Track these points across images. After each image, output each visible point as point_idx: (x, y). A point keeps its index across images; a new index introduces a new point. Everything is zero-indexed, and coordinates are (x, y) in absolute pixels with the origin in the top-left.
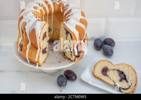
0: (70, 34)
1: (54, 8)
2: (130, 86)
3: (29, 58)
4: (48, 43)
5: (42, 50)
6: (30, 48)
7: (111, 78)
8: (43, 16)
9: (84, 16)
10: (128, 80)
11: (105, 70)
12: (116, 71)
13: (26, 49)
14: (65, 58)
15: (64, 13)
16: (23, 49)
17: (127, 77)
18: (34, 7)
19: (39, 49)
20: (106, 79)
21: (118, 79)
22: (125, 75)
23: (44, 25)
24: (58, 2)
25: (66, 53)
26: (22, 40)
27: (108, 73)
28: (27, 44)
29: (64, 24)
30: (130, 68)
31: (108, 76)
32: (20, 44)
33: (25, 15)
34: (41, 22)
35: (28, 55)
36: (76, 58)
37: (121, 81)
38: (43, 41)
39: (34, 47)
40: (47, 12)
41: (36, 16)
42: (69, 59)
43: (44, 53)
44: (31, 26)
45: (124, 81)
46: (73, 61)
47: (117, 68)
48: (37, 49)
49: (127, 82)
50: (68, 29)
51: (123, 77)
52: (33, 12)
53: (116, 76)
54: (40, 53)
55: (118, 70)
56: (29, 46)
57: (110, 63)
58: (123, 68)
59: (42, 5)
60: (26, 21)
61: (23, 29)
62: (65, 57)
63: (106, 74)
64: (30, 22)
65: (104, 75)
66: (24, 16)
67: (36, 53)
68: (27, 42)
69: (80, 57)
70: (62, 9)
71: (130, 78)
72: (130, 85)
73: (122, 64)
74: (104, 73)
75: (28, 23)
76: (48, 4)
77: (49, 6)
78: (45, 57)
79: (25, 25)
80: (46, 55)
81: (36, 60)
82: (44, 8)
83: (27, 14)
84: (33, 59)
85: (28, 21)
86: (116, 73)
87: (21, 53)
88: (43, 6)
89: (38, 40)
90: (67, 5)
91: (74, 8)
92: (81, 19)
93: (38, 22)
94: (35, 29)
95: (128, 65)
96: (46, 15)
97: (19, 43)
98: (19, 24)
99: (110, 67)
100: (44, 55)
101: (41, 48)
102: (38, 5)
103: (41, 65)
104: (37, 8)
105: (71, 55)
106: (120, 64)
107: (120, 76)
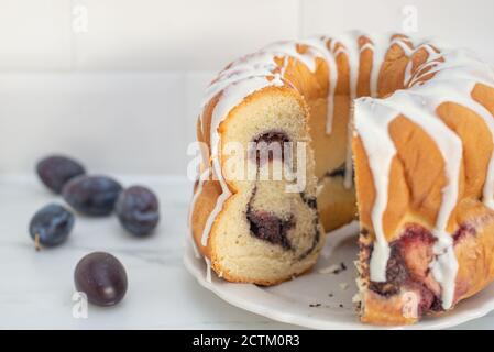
18: (297, 46)
59: (338, 46)
76: (368, 45)
77: (365, 57)
82: (341, 59)
88: (341, 49)
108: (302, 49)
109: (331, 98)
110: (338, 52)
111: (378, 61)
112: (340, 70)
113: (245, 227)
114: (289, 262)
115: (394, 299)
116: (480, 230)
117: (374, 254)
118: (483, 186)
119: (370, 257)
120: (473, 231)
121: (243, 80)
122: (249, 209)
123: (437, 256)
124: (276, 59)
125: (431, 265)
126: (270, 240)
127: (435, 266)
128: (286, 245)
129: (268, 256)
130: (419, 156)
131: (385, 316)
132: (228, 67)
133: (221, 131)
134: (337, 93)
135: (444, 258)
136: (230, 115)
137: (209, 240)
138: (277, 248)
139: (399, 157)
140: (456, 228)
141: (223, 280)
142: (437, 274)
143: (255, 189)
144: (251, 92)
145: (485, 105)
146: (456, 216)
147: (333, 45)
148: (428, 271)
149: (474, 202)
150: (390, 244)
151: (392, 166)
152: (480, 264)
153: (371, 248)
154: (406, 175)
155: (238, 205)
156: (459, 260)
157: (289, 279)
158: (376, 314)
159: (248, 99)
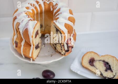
0: (60, 32)
1: (44, 7)
2: (115, 76)
3: (24, 54)
4: (40, 39)
5: (35, 47)
6: (24, 45)
7: (97, 68)
8: (34, 15)
9: (72, 14)
10: (112, 70)
11: (92, 61)
12: (102, 62)
13: (21, 46)
14: (56, 52)
15: (53, 12)
16: (18, 46)
17: (112, 67)
18: (26, 8)
19: (32, 46)
20: (93, 69)
21: (104, 69)
22: (110, 66)
23: (36, 25)
24: (48, 1)
25: (57, 48)
26: (16, 38)
27: (95, 64)
28: (22, 41)
29: (54, 23)
30: (114, 59)
31: (95, 67)
32: (15, 42)
33: (19, 16)
34: (33, 22)
35: (23, 51)
36: (66, 53)
37: (106, 71)
38: (35, 39)
39: (27, 45)
40: (38, 11)
41: (29, 16)
42: (60, 53)
43: (37, 48)
44: (24, 26)
45: (109, 71)
46: (64, 55)
47: (102, 59)
48: (31, 46)
49: (112, 71)
50: (58, 27)
51: (108, 67)
52: (26, 12)
53: (101, 67)
54: (33, 50)
55: (104, 61)
56: (23, 43)
57: (96, 55)
58: (108, 59)
59: (34, 5)
60: (19, 22)
61: (17, 29)
62: (56, 50)
63: (93, 64)
64: (23, 22)
65: (91, 65)
66: (17, 17)
67: (30, 49)
68: (21, 40)
69: (69, 51)
70: (52, 8)
71: (115, 68)
72: (115, 74)
73: (107, 55)
74: (91, 63)
75: (21, 23)
76: (39, 3)
77: (40, 6)
78: (39, 51)
79: (19, 25)
80: (39, 49)
81: (30, 56)
82: (36, 8)
83: (20, 14)
84: (27, 55)
85: (21, 21)
86: (102, 64)
87: (17, 49)
88: (35, 6)
89: (31, 39)
90: (57, 4)
91: (63, 7)
92: (69, 17)
93: (30, 22)
94: (28, 28)
95: (112, 56)
96: (37, 13)
97: (15, 40)
98: (13, 24)
99: (96, 58)
100: (37, 50)
101: (34, 45)
102: (29, 6)
103: (35, 60)
104: (29, 8)
105: (61, 49)
106: (105, 55)
107: (105, 66)
110: (34, 7)
147: (33, 5)
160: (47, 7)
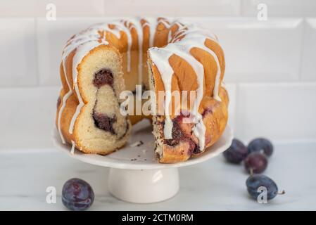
18: (109, 25)
24: (170, 24)
59: (130, 24)
76: (144, 25)
77: (146, 30)
82: (133, 31)
88: (132, 26)
108: (112, 27)
109: (129, 53)
110: (131, 28)
111: (153, 32)
112: (133, 37)
113: (92, 122)
114: (114, 141)
115: (177, 147)
116: (214, 111)
117: (165, 126)
118: (213, 89)
119: (163, 127)
120: (211, 111)
121: (86, 42)
122: (94, 112)
123: (195, 124)
124: (99, 32)
125: (193, 129)
126: (104, 129)
127: (195, 129)
128: (113, 132)
129: (103, 138)
130: (184, 73)
131: (173, 156)
132: (73, 38)
133: (79, 69)
134: (132, 49)
135: (199, 125)
136: (83, 60)
137: (74, 130)
138: (108, 134)
139: (175, 74)
140: (203, 110)
141: (82, 152)
142: (196, 133)
143: (97, 101)
144: (92, 48)
145: (211, 49)
146: (202, 105)
147: (128, 25)
148: (192, 132)
149: (209, 98)
150: (173, 120)
151: (172, 79)
152: (215, 127)
153: (163, 123)
154: (179, 83)
155: (88, 110)
156: (206, 126)
157: (114, 151)
158: (169, 156)
159: (92, 52)
160: (162, 34)
